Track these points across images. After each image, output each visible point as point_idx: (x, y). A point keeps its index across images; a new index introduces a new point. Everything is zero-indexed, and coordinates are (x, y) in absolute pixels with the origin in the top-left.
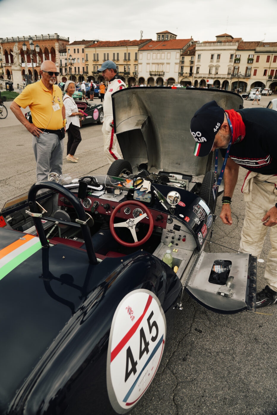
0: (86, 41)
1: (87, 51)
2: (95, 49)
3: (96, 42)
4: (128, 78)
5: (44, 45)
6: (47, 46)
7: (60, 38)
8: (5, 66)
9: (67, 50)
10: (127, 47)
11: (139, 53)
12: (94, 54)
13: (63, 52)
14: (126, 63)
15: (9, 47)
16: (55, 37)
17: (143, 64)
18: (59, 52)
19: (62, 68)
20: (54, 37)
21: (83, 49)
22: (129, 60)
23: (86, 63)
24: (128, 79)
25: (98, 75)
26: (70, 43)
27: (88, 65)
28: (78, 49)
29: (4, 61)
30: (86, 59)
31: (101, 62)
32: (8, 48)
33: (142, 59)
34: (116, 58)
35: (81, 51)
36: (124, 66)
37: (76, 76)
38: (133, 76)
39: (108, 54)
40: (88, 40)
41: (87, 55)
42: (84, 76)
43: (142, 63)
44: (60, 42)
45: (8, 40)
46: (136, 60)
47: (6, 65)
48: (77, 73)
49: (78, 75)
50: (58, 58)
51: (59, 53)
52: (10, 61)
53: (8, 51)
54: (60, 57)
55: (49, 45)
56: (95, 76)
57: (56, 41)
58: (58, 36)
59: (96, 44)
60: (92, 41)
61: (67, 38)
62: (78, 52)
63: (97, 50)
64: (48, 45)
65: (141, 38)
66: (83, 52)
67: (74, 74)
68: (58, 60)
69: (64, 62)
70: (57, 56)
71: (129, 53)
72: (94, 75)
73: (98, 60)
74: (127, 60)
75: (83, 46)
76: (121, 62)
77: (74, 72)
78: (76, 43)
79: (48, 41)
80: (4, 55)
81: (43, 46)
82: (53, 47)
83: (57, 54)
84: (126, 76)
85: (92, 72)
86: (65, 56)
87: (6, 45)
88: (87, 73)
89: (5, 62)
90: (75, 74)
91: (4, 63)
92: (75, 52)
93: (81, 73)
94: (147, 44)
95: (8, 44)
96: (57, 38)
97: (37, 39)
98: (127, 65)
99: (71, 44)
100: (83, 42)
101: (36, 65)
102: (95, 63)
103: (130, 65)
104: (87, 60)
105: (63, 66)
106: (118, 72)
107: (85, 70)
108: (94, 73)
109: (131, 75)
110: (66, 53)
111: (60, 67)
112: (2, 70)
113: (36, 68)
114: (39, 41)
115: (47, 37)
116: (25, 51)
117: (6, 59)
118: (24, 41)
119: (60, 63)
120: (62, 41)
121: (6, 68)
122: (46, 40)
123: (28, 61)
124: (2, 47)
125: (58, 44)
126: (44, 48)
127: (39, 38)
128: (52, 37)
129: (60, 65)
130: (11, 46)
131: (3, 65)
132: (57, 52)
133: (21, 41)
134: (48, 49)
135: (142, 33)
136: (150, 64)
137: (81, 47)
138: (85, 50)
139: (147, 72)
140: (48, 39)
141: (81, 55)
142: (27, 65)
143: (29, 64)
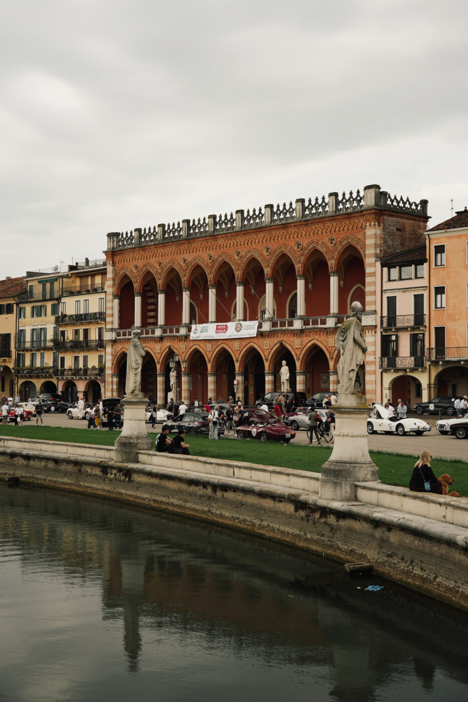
5: (305, 242)
6: (324, 244)
7: (389, 202)
8: (114, 342)
9: (431, 252)
13: (402, 265)
15: (140, 264)
16: (369, 201)
18: (383, 266)
19: (397, 337)
20: (362, 203)
29: (113, 320)
32: (136, 267)
44: (390, 220)
45: (140, 236)
47: (118, 335)
50: (374, 292)
51: (385, 269)
52: (138, 322)
53: (133, 280)
54: (387, 285)
55: (332, 240)
57: (371, 217)
58: (385, 195)
61: (418, 201)
64: (326, 240)
68: (375, 301)
69: (405, 308)
70: (374, 283)
79: (328, 224)
80: (115, 296)
82: (354, 243)
83: (374, 274)
86: (417, 277)
87: (131, 255)
89: (116, 325)
91: (112, 330)
95: (137, 255)
96: (376, 204)
97: (272, 221)
101: (260, 327)
105: (399, 325)
110: (423, 268)
111: (385, 330)
112: (100, 357)
113: (255, 340)
114: (285, 226)
115: (324, 207)
116: (211, 273)
117: (121, 311)
118: (214, 232)
119: (385, 313)
120: (397, 217)
121: (119, 347)
122: (321, 219)
123: (224, 316)
124: (110, 268)
125: (379, 231)
126: (307, 251)
127: (285, 214)
128: (348, 205)
129: (385, 320)
130: (153, 261)
131: (108, 336)
132: (372, 267)
133: (198, 235)
134: (327, 257)
140: (329, 214)
142: (217, 329)
143: (226, 326)
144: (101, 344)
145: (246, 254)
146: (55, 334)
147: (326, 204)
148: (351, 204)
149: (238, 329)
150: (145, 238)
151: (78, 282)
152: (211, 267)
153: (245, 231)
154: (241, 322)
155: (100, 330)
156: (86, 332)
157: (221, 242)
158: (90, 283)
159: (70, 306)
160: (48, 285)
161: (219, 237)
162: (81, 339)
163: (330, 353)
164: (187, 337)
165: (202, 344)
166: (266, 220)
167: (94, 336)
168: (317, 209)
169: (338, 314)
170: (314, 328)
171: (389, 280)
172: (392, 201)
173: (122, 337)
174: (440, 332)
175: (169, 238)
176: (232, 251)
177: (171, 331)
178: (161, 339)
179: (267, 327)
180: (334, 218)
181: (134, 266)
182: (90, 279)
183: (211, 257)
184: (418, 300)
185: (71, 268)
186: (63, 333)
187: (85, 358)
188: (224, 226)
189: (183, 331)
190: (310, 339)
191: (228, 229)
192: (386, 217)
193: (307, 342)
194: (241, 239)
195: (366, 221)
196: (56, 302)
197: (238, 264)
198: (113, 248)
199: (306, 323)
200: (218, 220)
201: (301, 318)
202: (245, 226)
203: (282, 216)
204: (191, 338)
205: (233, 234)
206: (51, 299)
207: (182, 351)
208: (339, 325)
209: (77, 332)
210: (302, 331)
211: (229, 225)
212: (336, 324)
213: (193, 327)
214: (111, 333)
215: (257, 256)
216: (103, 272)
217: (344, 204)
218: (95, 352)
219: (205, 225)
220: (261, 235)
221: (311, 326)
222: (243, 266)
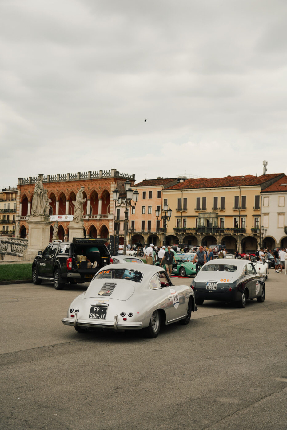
0: (165, 179)
1: (166, 194)
2: (181, 191)
3: (182, 181)
4: (243, 238)
5: (91, 187)
7: (120, 175)
10: (239, 188)
11: (263, 196)
12: (179, 199)
14: (238, 213)
16: (112, 175)
17: (270, 214)
19: (119, 223)
20: (110, 175)
21: (159, 192)
22: (244, 207)
24: (242, 241)
25: (184, 233)
26: (136, 183)
28: (150, 193)
29: (19, 212)
31: (191, 211)
32: (29, 192)
33: (268, 206)
34: (219, 206)
35: (155, 195)
36: (235, 219)
37: (143, 235)
38: (252, 235)
39: (204, 199)
40: (168, 178)
41: (166, 201)
42: (158, 235)
43: (269, 213)
44: (120, 182)
45: (31, 180)
46: (257, 207)
47: (21, 218)
48: (146, 231)
49: (147, 233)
50: (113, 207)
53: (28, 197)
55: (100, 187)
56: (179, 235)
57: (113, 180)
58: (118, 172)
59: (182, 184)
60: (176, 179)
61: (131, 175)
62: (150, 197)
63: (184, 192)
64: (98, 187)
65: (265, 173)
66: (159, 197)
67: (141, 233)
68: (113, 210)
69: (123, 214)
70: (113, 204)
71: (242, 197)
72: (177, 234)
73: (185, 209)
74: (240, 208)
75: (159, 188)
76: (229, 210)
77: (141, 229)
78: (146, 183)
79: (99, 182)
80: (20, 203)
81: (89, 188)
82: (107, 189)
84: (238, 236)
85: (174, 229)
87: (27, 187)
88: (164, 230)
89: (20, 214)
90: (143, 232)
91: (19, 216)
92: (144, 197)
93: (154, 230)
94: (276, 181)
95: (29, 187)
96: (115, 176)
97: (80, 178)
98: (240, 216)
99: (138, 185)
100: (159, 181)
102: (180, 214)
103: (246, 216)
105: (120, 219)
106: (224, 228)
107: (161, 226)
108: (177, 230)
109: (249, 233)
111: (116, 221)
112: (14, 227)
114: (84, 181)
115: (98, 175)
116: (57, 196)
117: (22, 209)
118: (59, 181)
119: (116, 215)
120: (122, 180)
121: (21, 223)
122: (96, 180)
123: (62, 212)
124: (19, 192)
125: (115, 185)
126: (91, 191)
127: (84, 176)
128: (106, 175)
129: (116, 217)
133: (53, 181)
134: (98, 193)
135: (265, 164)
136: (284, 215)
137: (155, 189)
138: (164, 193)
139: (279, 228)
140: (99, 178)
141: (155, 202)
142: (59, 218)
143: (62, 217)
144: (14, 222)
145: (70, 190)
147: (99, 174)
148: (107, 175)
149: (66, 218)
150: (33, 181)
151: (5, 196)
152: (57, 194)
153: (70, 182)
154: (67, 215)
155: (14, 216)
156: (8, 216)
157: (61, 185)
158: (10, 197)
161: (61, 183)
162: (6, 219)
163: (97, 228)
166: (78, 178)
167: (11, 218)
168: (95, 175)
169: (101, 214)
170: (93, 219)
171: (118, 203)
172: (121, 175)
173: (22, 219)
174: (133, 222)
176: (65, 189)
180: (101, 179)
182: (10, 195)
183: (57, 190)
185: (3, 190)
187: (7, 227)
188: (62, 179)
190: (91, 223)
191: (64, 180)
192: (118, 181)
193: (90, 224)
194: (68, 184)
195: (111, 181)
197: (67, 194)
198: (20, 184)
199: (90, 217)
200: (60, 176)
201: (88, 215)
202: (70, 179)
203: (83, 177)
205: (66, 182)
208: (101, 218)
209: (4, 216)
210: (88, 220)
211: (64, 179)
212: (100, 218)
214: (18, 217)
215: (74, 191)
216: (16, 193)
217: (104, 175)
218: (11, 225)
219: (56, 178)
220: (76, 183)
221: (92, 218)
222: (69, 194)
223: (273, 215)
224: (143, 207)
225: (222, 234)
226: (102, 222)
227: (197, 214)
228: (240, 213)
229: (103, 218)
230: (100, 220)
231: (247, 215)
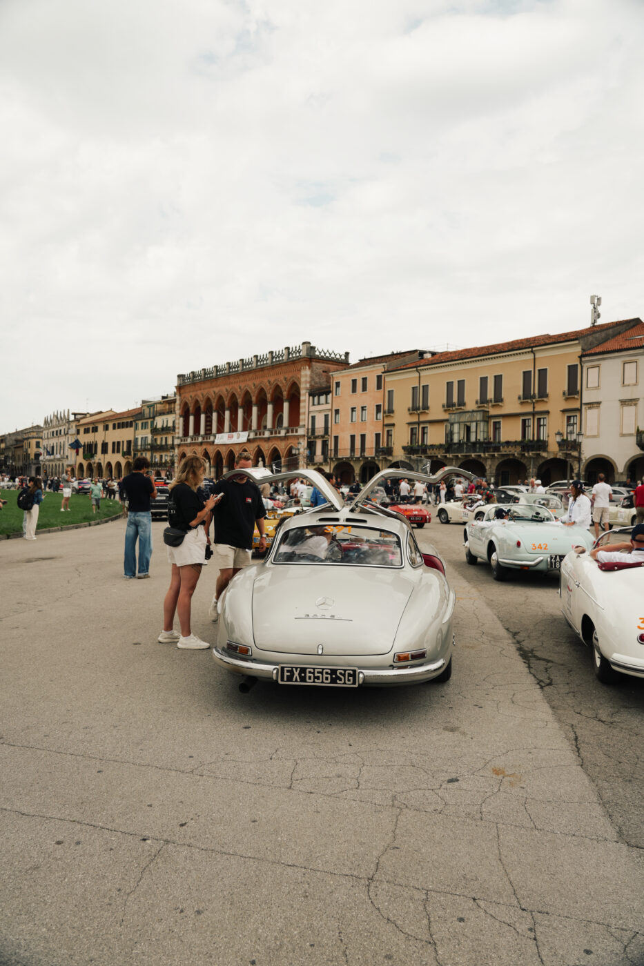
1: (390, 380)
2: (417, 371)
3: (428, 356)
4: (541, 462)
5: (272, 379)
6: (281, 381)
7: (317, 353)
8: (179, 445)
9: (334, 387)
10: (532, 351)
11: (585, 366)
12: (413, 388)
13: (320, 395)
14: (529, 409)
15: (193, 395)
16: (304, 353)
17: (601, 405)
18: (310, 395)
19: (315, 442)
20: (301, 354)
21: (379, 377)
22: (543, 394)
23: (387, 421)
24: (540, 469)
25: (423, 456)
27: (393, 425)
28: (364, 380)
29: (180, 431)
30: (386, 408)
31: (436, 411)
32: (191, 397)
33: (598, 387)
34: (491, 395)
35: (372, 383)
36: (524, 421)
37: (352, 463)
38: (560, 455)
39: (461, 384)
40: (403, 351)
41: (390, 392)
42: (377, 462)
43: (599, 403)
44: (318, 367)
45: (194, 377)
46: (573, 390)
47: (182, 441)
48: (358, 454)
49: (359, 459)
50: (304, 413)
51: (311, 398)
52: (191, 432)
53: (189, 405)
54: (312, 408)
55: (285, 379)
56: (414, 460)
57: (304, 364)
58: (313, 348)
59: (427, 359)
60: (416, 351)
61: (343, 353)
62: (364, 389)
63: (423, 374)
64: (282, 378)
65: (595, 321)
66: (379, 387)
67: (349, 459)
68: (304, 419)
69: (320, 424)
70: (305, 407)
71: (540, 371)
72: (410, 459)
73: (426, 407)
74: (533, 397)
75: (379, 369)
76: (511, 404)
77: (349, 451)
78: (364, 362)
79: (284, 368)
80: (181, 416)
81: (269, 382)
82: (296, 380)
83: (304, 401)
84: (531, 458)
85: (404, 448)
86: (327, 403)
87: (188, 390)
88: (389, 451)
89: (181, 435)
90: (352, 457)
91: (178, 438)
92: (354, 390)
93: (370, 453)
94: (619, 333)
95: (192, 388)
96: (307, 354)
97: (257, 366)
98: (534, 414)
101: (249, 436)
102: (415, 419)
103: (548, 412)
104: (391, 411)
105: (316, 434)
106: (500, 442)
107: (383, 444)
108: (410, 450)
109: (554, 450)
110: (330, 396)
111: (309, 438)
112: (173, 455)
113: (247, 445)
114: (262, 369)
115: (282, 357)
116: (226, 400)
117: (183, 425)
118: (229, 373)
119: (310, 427)
120: (323, 363)
121: (182, 449)
122: (280, 365)
123: (233, 429)
124: (178, 398)
125: (310, 373)
126: (273, 386)
127: (263, 361)
128: (294, 355)
129: (310, 431)
130: (199, 393)
131: (177, 442)
132: (304, 396)
133: (221, 376)
134: (283, 390)
135: (596, 302)
136: (636, 405)
137: (372, 373)
138: (388, 379)
139: (623, 435)
140: (285, 361)
141: (372, 398)
142: (228, 437)
143: (233, 435)
145: (244, 388)
146: (152, 441)
147: (284, 355)
148: (296, 354)
149: (238, 437)
150: (196, 377)
151: (167, 406)
152: (227, 397)
153: (244, 373)
154: (240, 433)
155: (173, 437)
156: (166, 439)
157: (232, 380)
159: (160, 422)
160: (152, 409)
161: (231, 376)
162: (164, 443)
163: (282, 453)
164: (213, 442)
165: (221, 447)
166: (253, 365)
167: (170, 442)
168: (279, 358)
169: (287, 427)
171: (314, 405)
172: (320, 353)
173: (183, 442)
174: (336, 438)
175: (208, 377)
176: (236, 386)
177: (207, 439)
178: (201, 444)
179: (252, 436)
180: (286, 364)
181: (190, 396)
183: (227, 390)
184: (326, 416)
185: (163, 398)
186: (156, 440)
187: (165, 456)
188: (233, 370)
189: (212, 438)
190: (273, 443)
191: (235, 371)
192: (314, 363)
193: (271, 445)
194: (241, 378)
195: (302, 365)
196: (152, 420)
197: (240, 395)
198: (180, 384)
199: (272, 433)
201: (269, 430)
202: (244, 369)
203: (262, 363)
204: (215, 443)
205: (238, 374)
206: (150, 418)
207: (212, 451)
208: (287, 434)
209: (162, 439)
210: (269, 439)
211: (236, 369)
212: (285, 434)
213: (217, 435)
214: (178, 440)
215: (249, 389)
216: (174, 401)
217: (292, 354)
218: (170, 452)
220: (251, 375)
221: (274, 435)
222: (242, 396)
223: (610, 407)
224: (353, 409)
225: (496, 454)
226: (289, 442)
227: (446, 416)
228: (534, 408)
229: (290, 434)
230: (285, 438)
231: (550, 410)
